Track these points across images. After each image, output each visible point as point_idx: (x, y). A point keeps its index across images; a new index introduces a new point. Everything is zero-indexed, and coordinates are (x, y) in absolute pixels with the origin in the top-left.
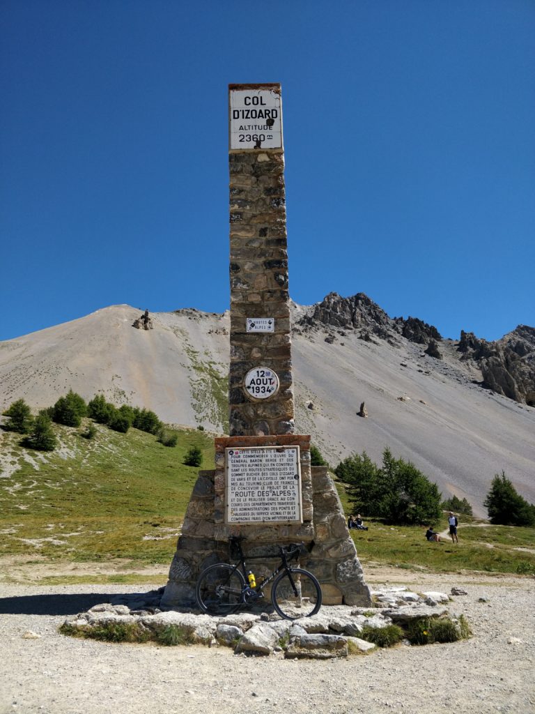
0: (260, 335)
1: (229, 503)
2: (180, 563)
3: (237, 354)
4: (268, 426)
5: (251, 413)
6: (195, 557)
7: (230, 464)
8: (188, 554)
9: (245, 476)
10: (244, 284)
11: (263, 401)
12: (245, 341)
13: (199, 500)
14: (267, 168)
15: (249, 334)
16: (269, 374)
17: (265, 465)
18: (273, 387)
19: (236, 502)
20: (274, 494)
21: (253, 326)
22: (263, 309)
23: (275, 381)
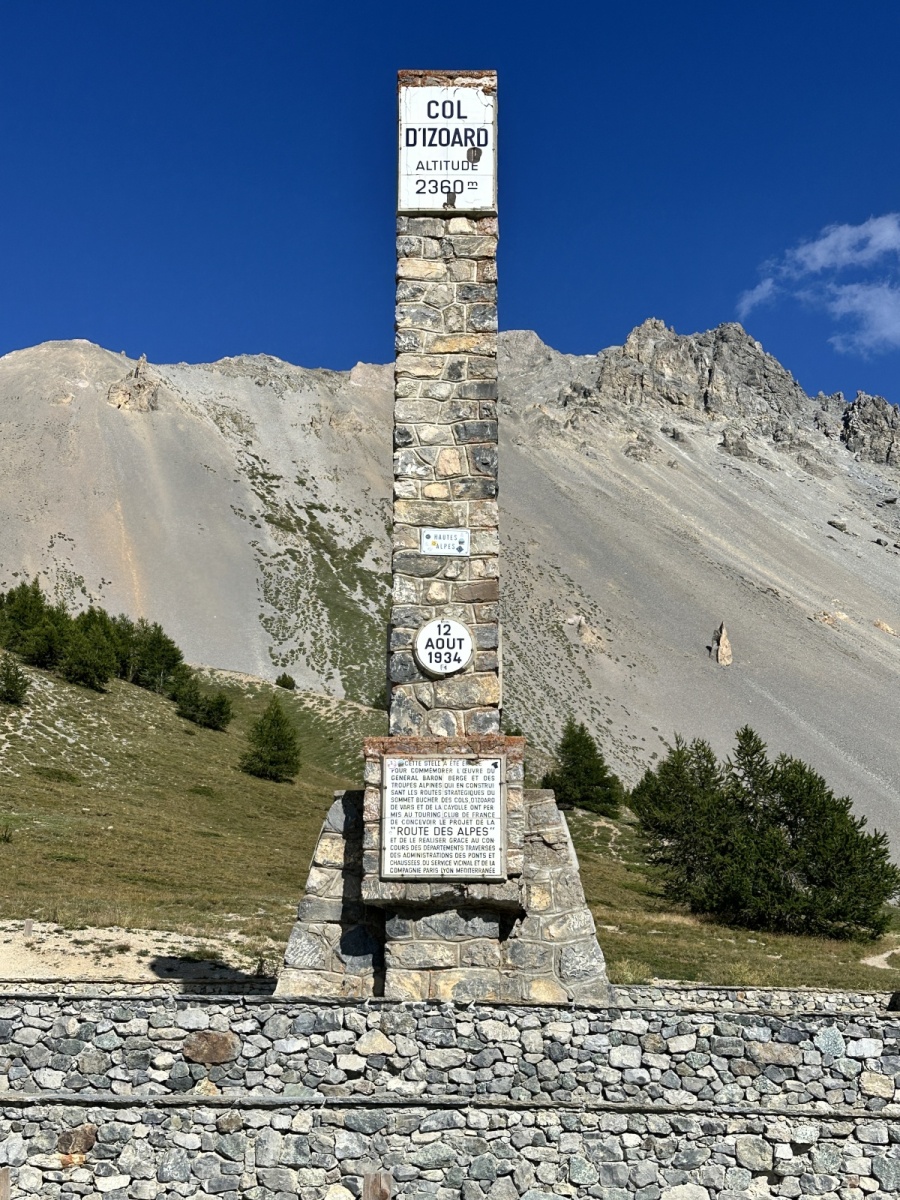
0: (444, 559)
1: (387, 844)
2: (303, 940)
3: (405, 592)
7: (389, 781)
8: (317, 927)
9: (414, 803)
10: (418, 465)
11: (444, 677)
12: (417, 570)
14: (466, 246)
15: (425, 556)
16: (459, 630)
17: (447, 786)
18: (465, 654)
19: (398, 843)
20: (460, 832)
21: (434, 543)
22: (451, 514)
23: (469, 643)
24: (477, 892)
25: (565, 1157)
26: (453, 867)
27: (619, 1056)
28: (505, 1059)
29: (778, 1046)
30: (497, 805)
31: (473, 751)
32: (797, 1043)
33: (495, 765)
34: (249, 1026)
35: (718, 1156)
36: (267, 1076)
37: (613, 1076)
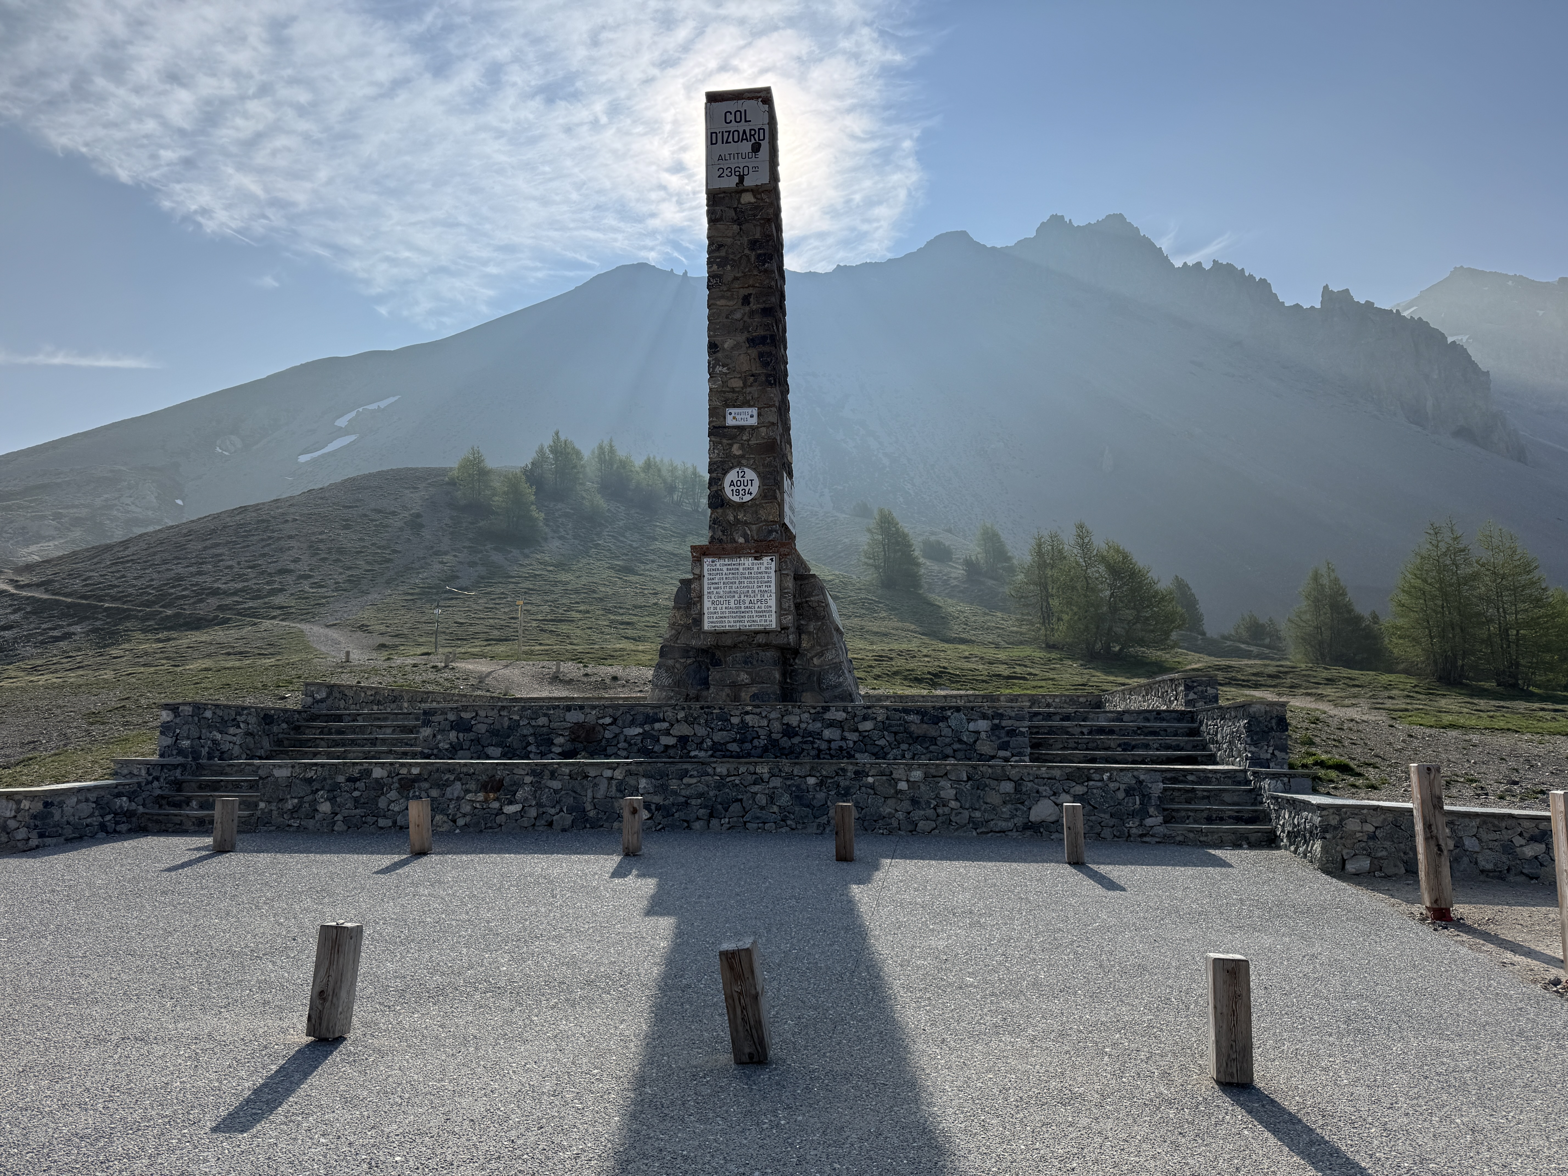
0: (741, 428)
1: (706, 611)
2: (662, 671)
3: (716, 451)
4: (749, 532)
5: (731, 518)
6: (677, 665)
7: (706, 573)
8: (670, 662)
9: (722, 585)
10: (723, 366)
11: (742, 505)
12: (724, 436)
13: (679, 609)
14: (752, 212)
15: (729, 427)
16: (750, 474)
17: (742, 574)
18: (755, 489)
19: (712, 610)
20: (751, 602)
21: (734, 418)
22: (745, 398)
23: (756, 483)
24: (761, 639)
25: (772, 790)
26: (746, 623)
27: (827, 733)
28: (759, 737)
29: (925, 726)
30: (773, 585)
31: (756, 552)
32: (937, 724)
33: (772, 560)
34: (608, 720)
35: (863, 789)
36: (619, 749)
37: (824, 746)
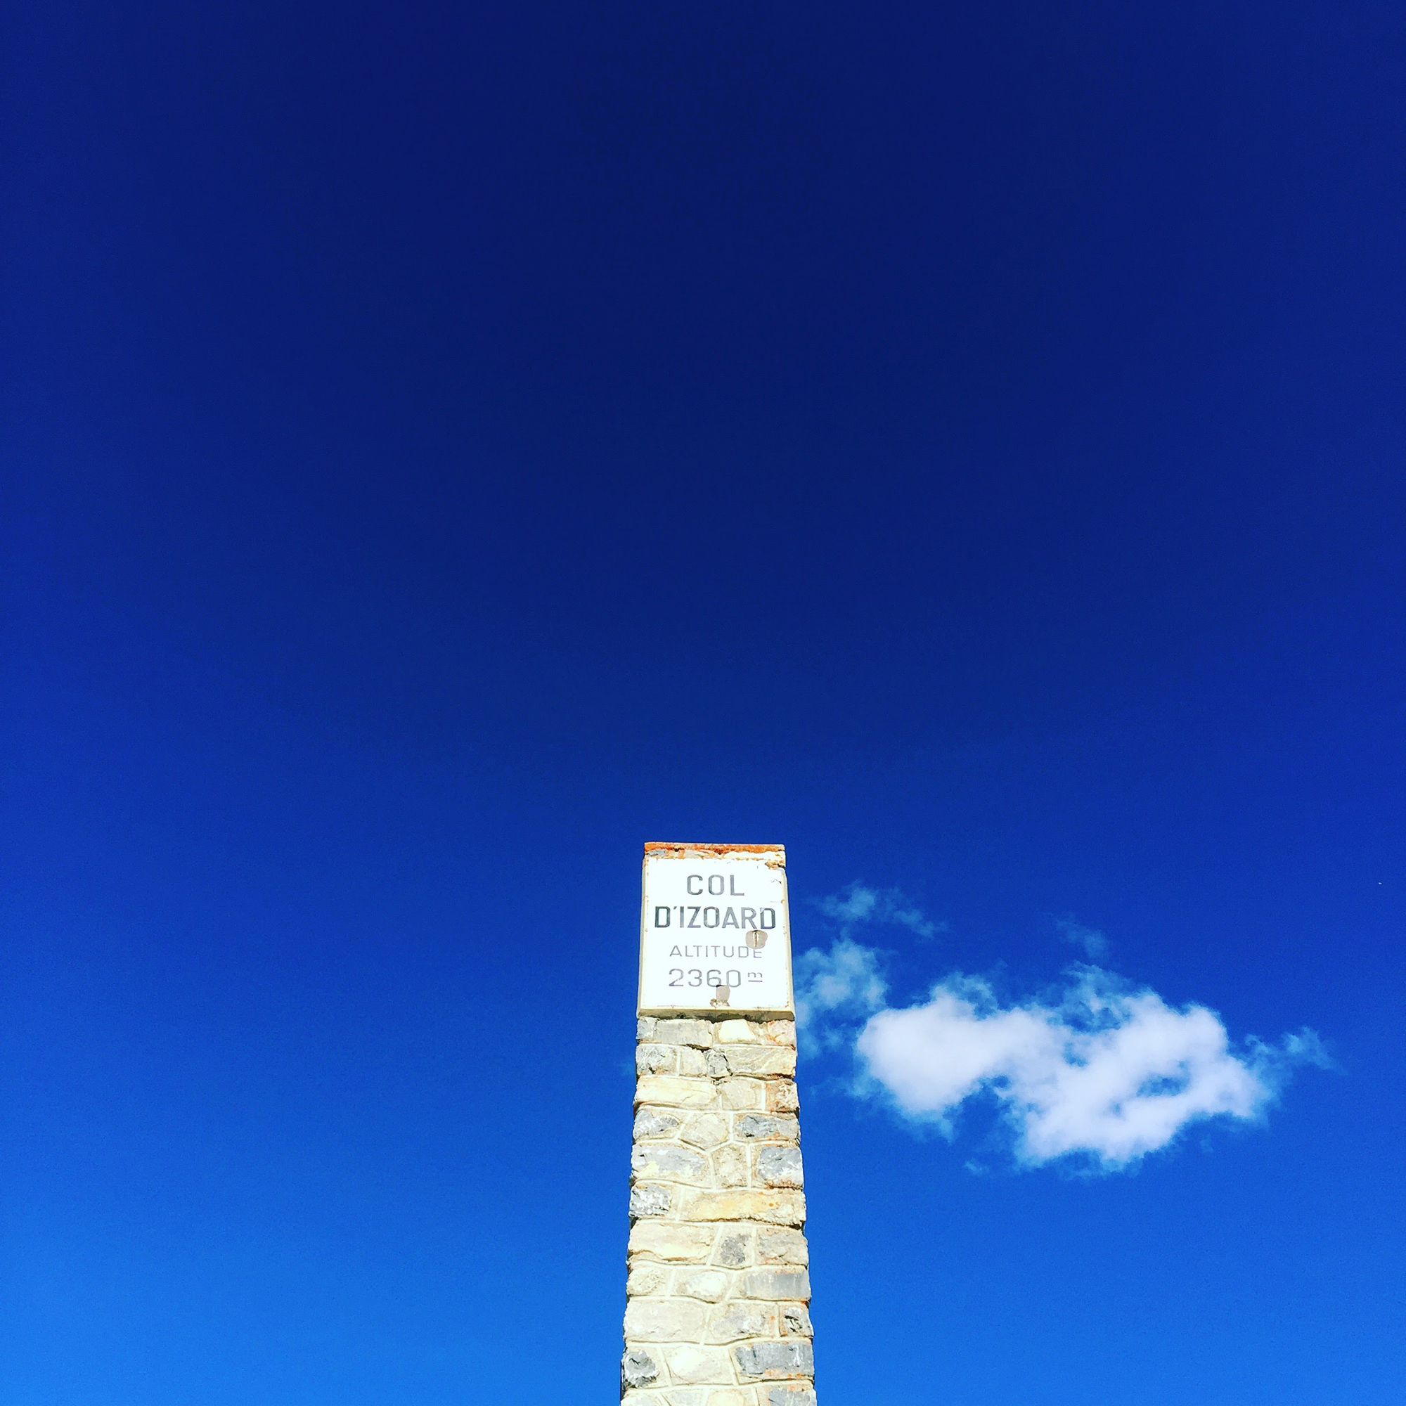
14: (748, 1060)
